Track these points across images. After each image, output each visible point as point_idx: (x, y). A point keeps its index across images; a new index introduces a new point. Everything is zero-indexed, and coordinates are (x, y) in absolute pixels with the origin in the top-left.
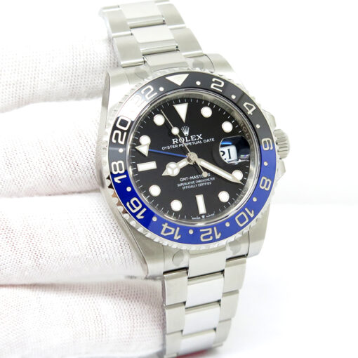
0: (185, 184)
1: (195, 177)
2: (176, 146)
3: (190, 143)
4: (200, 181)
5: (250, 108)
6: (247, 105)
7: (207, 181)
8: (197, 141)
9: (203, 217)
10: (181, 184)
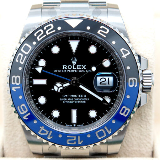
0: (66, 99)
1: (74, 96)
2: (65, 71)
3: (76, 71)
4: (77, 99)
5: (125, 52)
6: (123, 51)
7: (83, 101)
8: (81, 69)
9: (75, 125)
10: (63, 99)
